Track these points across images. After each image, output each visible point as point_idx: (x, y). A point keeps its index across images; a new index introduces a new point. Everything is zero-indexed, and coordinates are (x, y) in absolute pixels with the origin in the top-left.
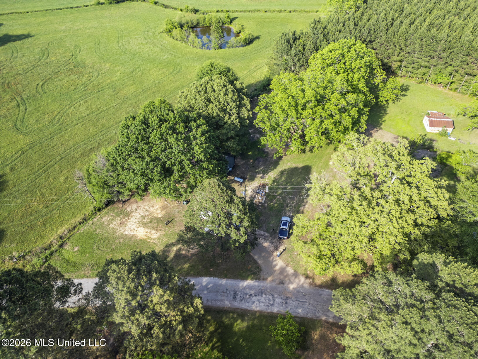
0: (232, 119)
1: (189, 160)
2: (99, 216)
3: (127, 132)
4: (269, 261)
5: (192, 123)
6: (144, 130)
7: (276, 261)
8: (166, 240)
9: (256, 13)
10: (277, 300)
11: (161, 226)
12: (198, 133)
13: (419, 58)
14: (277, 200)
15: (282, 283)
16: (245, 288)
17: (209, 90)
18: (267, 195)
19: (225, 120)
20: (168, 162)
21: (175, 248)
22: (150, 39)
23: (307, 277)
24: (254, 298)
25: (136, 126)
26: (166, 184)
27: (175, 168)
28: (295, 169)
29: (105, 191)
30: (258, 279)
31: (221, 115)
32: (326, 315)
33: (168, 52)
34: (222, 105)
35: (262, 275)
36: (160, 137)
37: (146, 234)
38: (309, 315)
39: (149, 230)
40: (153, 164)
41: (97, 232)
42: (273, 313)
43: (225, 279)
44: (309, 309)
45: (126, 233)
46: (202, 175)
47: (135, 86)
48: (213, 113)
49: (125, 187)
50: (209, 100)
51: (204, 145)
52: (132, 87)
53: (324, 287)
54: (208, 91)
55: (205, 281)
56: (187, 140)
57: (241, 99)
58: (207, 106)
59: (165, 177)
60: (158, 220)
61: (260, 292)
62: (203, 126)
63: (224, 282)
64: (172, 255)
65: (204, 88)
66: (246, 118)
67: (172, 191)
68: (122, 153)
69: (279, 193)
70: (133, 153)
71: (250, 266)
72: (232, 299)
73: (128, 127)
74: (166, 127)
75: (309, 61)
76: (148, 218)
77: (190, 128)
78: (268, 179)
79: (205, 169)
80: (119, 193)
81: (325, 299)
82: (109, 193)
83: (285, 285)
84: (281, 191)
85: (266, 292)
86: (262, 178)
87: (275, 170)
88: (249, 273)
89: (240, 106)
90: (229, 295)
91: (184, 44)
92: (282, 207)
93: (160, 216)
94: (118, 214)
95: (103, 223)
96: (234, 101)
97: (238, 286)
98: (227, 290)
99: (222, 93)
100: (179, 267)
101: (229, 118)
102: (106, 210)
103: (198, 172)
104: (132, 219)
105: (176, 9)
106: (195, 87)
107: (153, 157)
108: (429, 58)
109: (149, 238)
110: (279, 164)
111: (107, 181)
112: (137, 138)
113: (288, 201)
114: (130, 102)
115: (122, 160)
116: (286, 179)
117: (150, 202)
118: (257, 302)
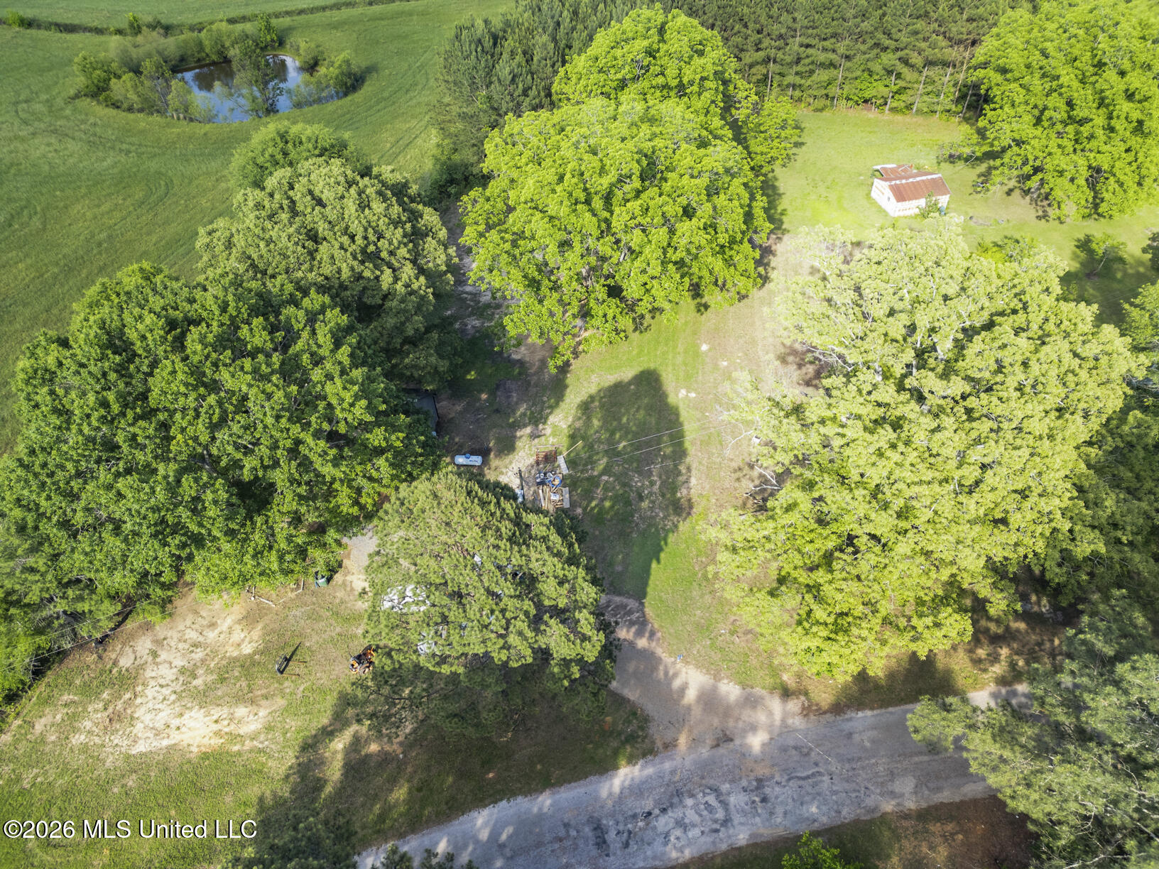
0: (405, 277)
1: (317, 435)
2: (19, 722)
3: (52, 393)
4: (659, 681)
5: (290, 311)
6: (121, 370)
7: (676, 675)
8: (299, 726)
9: (343, 10)
10: (732, 800)
11: (262, 683)
12: (321, 340)
13: (808, 46)
14: (606, 489)
15: (725, 738)
16: (621, 798)
17: (304, 203)
18: (570, 483)
19: (385, 286)
20: (249, 463)
21: (339, 744)
22: (40, 120)
23: (786, 693)
24: (663, 823)
25: (83, 365)
26: (258, 539)
27: (279, 477)
28: (616, 390)
29: (19, 627)
30: (648, 752)
31: (367, 274)
32: (893, 794)
33: (113, 148)
34: (359, 241)
35: (657, 733)
36: (191, 381)
37: (215, 727)
38: (848, 814)
39: (223, 712)
40: (196, 480)
41: (26, 784)
42: (740, 849)
43: (548, 792)
44: (836, 793)
45: (141, 748)
46: (375, 474)
47: (29, 261)
48: (339, 271)
49: (93, 591)
50: (314, 237)
51: (357, 374)
52: (20, 266)
53: (848, 707)
54: (300, 207)
55: (485, 824)
56: (292, 370)
57: (415, 216)
58: (312, 254)
59: (249, 517)
60: (247, 666)
61: (674, 795)
62: (329, 314)
63: (548, 802)
64: (334, 772)
65: (285, 202)
66: (444, 268)
67: (288, 557)
68: (51, 475)
69: (601, 467)
70: (98, 461)
71: (609, 719)
72: (594, 852)
73: (49, 377)
74: (202, 340)
75: (555, 88)
76: (209, 671)
77: (289, 329)
78: (554, 434)
79: (379, 452)
80: (76, 617)
81: (868, 744)
82: (39, 631)
83: (737, 742)
84: (605, 460)
85: (689, 786)
86: (534, 436)
87: (562, 405)
88: (615, 744)
89: (417, 236)
90: (581, 843)
91: (156, 118)
92: (628, 503)
93: (247, 649)
94: (89, 691)
95: (42, 740)
96: (396, 223)
97: (597, 799)
98: (567, 825)
99: (351, 206)
100: (377, 808)
101: (396, 279)
102: (41, 688)
103: (359, 469)
104: (150, 692)
105: (99, 31)
106: (251, 204)
107: (184, 457)
108: (833, 40)
109: (234, 737)
110: (566, 387)
111: (12, 592)
112: (105, 404)
113: (637, 481)
114: (27, 312)
115: (56, 498)
116: (605, 422)
117: (196, 612)
118: (678, 832)
